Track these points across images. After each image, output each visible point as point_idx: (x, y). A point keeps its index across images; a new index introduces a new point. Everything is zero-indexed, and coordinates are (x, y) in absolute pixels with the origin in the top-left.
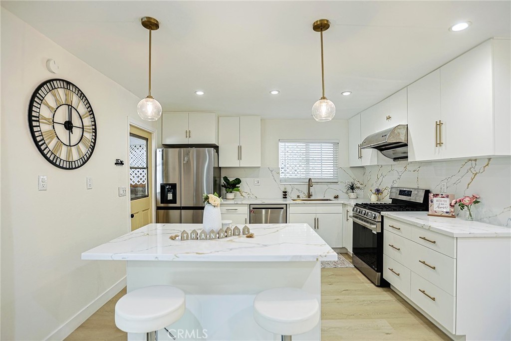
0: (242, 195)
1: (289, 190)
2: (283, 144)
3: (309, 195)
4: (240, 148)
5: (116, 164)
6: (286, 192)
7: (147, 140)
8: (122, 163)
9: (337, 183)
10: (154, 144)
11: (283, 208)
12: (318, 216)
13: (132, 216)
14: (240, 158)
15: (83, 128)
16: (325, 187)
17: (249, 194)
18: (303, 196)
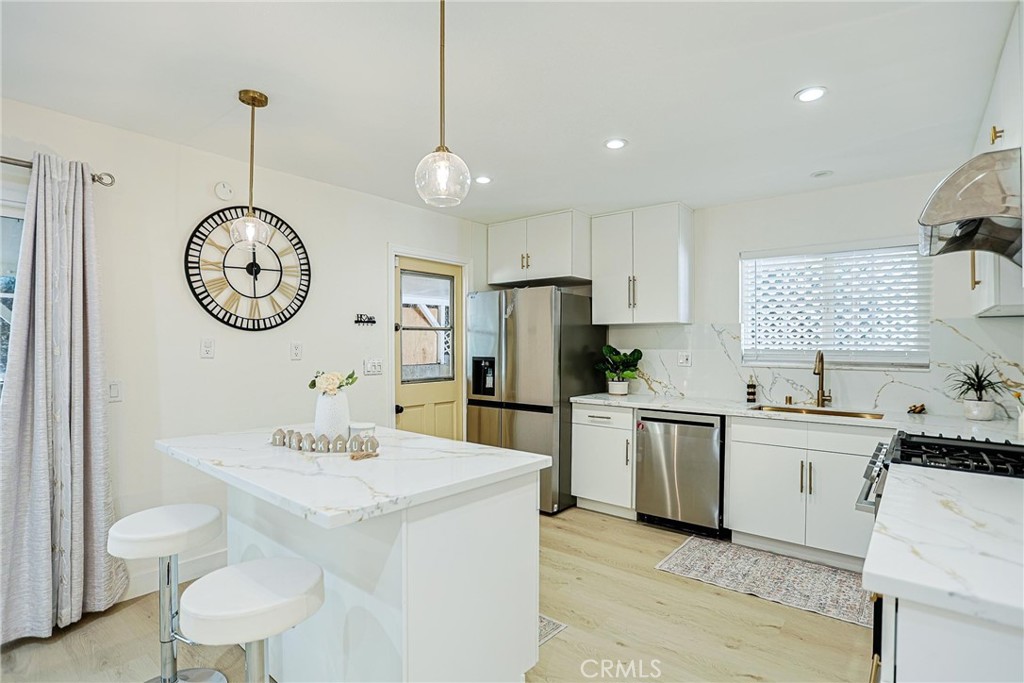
0: (651, 388)
1: (764, 380)
2: (751, 263)
3: (823, 399)
4: (632, 281)
5: (356, 322)
6: (753, 386)
7: (451, 278)
8: (371, 321)
9: (928, 367)
10: (466, 284)
11: (712, 425)
12: (812, 457)
13: (399, 410)
14: (632, 304)
15: (281, 271)
16: (878, 377)
17: (666, 387)
18: (806, 399)
